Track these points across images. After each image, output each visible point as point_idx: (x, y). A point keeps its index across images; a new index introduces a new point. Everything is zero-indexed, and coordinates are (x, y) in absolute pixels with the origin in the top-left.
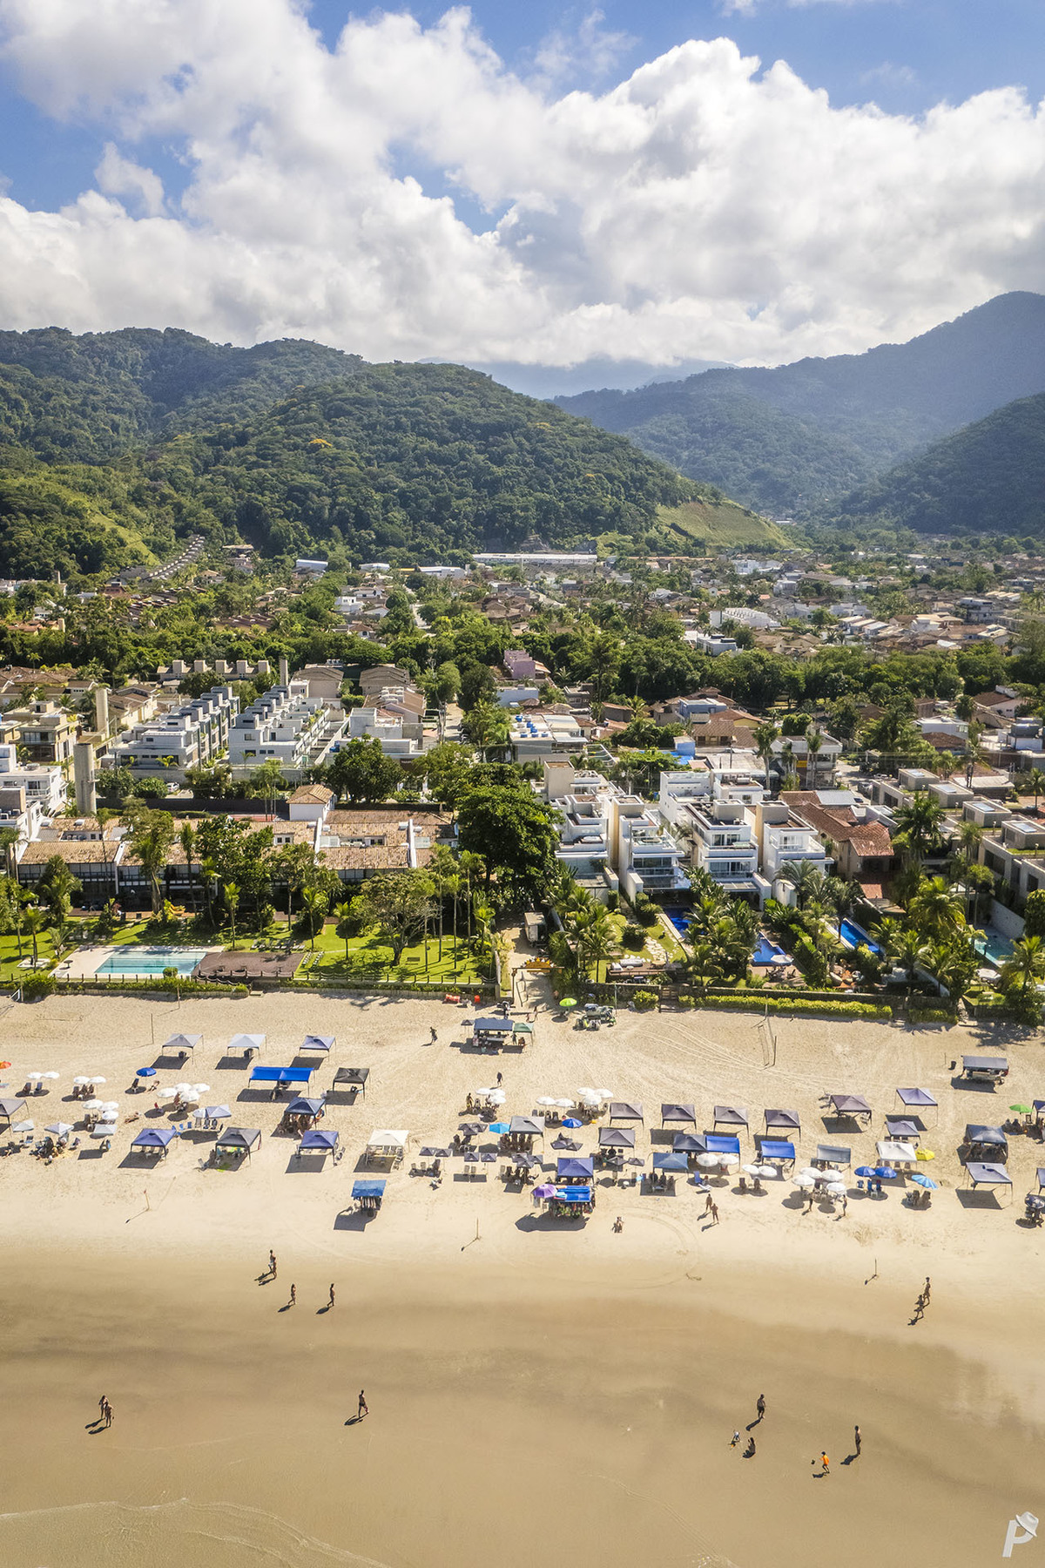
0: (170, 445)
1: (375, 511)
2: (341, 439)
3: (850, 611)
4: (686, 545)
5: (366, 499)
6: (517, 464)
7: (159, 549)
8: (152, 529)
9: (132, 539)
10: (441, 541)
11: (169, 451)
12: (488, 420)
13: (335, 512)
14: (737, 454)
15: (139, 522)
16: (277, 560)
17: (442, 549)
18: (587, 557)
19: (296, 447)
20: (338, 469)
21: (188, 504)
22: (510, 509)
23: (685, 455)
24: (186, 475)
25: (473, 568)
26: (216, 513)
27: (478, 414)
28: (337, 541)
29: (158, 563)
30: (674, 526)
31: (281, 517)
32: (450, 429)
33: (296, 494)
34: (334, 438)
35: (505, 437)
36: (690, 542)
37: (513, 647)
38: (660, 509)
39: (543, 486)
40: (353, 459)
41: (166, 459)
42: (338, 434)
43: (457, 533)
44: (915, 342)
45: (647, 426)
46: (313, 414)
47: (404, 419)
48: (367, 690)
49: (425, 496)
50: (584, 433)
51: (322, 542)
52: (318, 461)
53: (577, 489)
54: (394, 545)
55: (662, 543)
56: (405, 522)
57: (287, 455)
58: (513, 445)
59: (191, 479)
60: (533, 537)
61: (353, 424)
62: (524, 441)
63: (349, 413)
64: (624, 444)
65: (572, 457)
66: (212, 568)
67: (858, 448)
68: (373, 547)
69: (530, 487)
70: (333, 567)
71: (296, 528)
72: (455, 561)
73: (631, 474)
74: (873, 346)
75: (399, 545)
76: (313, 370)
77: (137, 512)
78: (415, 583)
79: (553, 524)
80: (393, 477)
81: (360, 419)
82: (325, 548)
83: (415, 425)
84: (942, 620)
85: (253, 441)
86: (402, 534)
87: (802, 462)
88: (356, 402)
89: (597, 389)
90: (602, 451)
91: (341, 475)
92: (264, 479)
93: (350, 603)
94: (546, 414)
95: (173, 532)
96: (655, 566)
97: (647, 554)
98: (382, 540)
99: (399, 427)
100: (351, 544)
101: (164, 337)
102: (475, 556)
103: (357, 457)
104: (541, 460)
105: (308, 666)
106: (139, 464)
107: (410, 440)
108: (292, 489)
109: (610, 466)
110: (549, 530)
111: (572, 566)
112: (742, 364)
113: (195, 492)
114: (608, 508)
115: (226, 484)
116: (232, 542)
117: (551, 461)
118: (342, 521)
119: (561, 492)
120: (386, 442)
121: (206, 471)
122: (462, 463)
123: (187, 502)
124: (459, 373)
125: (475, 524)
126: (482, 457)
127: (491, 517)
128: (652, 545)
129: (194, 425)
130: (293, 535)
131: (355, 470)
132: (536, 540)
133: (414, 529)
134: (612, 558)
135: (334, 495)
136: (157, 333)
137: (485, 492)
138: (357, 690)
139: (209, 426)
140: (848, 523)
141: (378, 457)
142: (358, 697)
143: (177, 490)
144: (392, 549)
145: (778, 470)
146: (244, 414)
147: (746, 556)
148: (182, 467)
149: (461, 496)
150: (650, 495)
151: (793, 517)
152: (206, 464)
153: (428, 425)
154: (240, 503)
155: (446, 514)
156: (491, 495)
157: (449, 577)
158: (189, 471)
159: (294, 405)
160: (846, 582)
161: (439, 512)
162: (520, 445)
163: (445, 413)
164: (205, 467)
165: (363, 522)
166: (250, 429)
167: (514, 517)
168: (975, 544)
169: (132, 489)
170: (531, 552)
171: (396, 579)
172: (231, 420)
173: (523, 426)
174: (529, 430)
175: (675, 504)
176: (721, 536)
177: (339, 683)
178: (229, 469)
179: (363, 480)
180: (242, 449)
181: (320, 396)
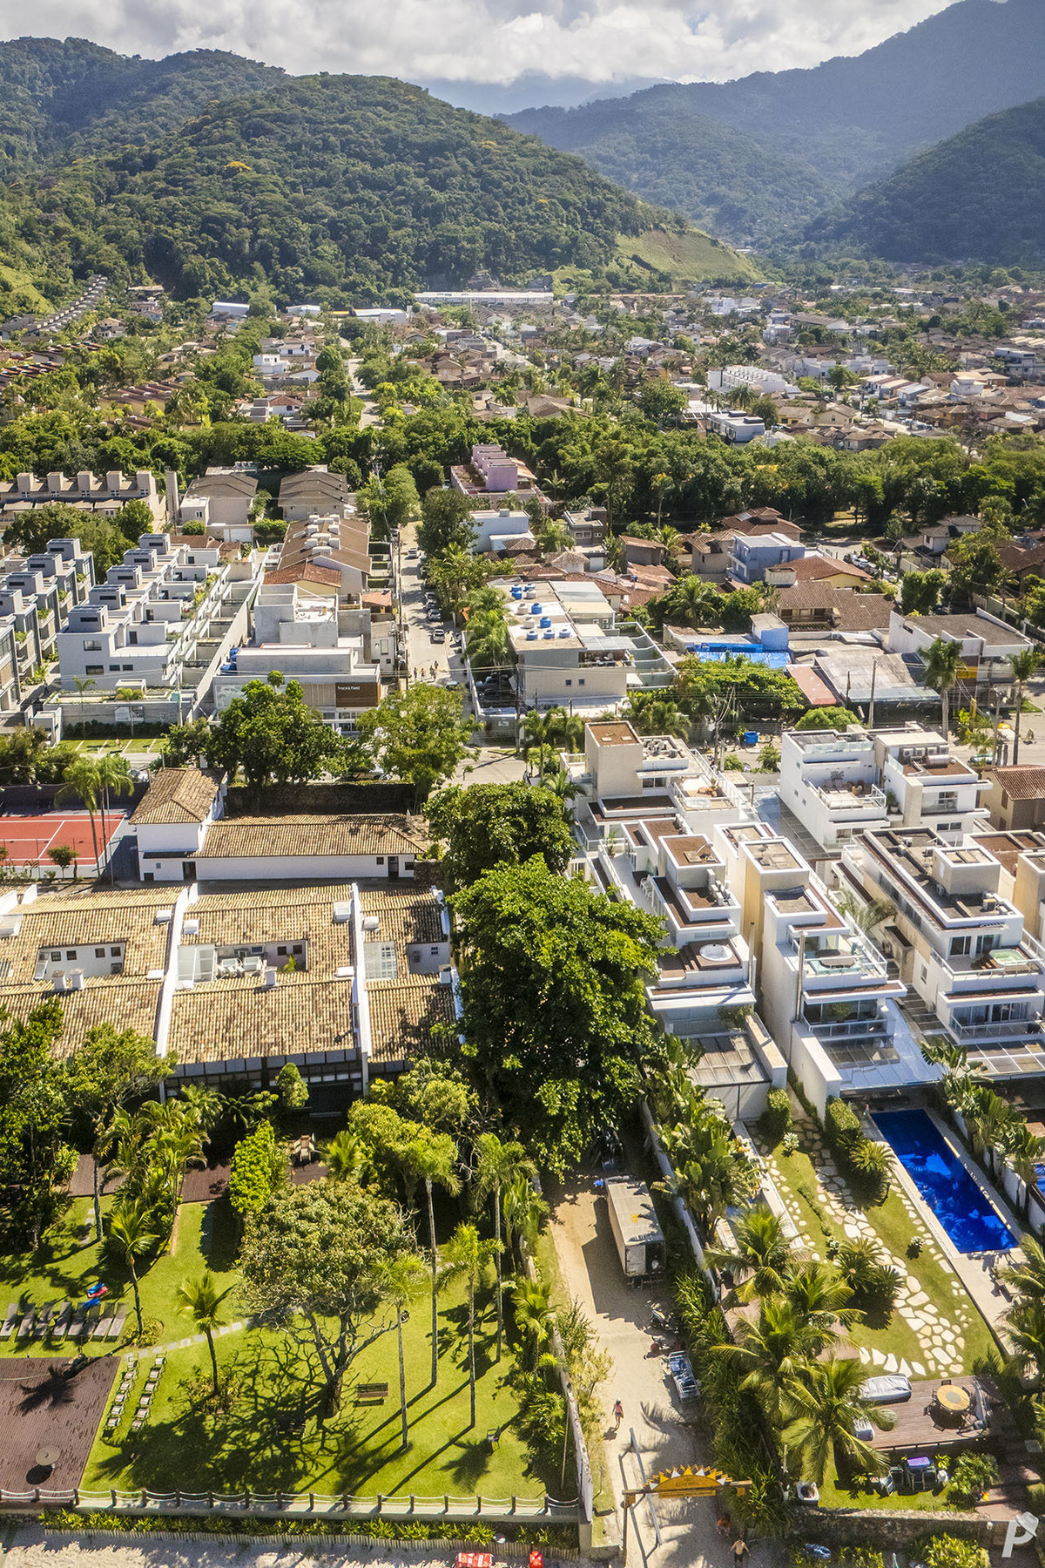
0: (68, 170)
1: (302, 244)
2: (262, 162)
3: (870, 366)
4: (651, 280)
5: (292, 230)
6: (462, 188)
7: (52, 293)
8: (45, 268)
9: (20, 282)
10: (378, 278)
11: (67, 176)
12: (426, 138)
13: (257, 246)
14: (690, 175)
15: (30, 262)
16: (188, 305)
17: (379, 290)
18: (542, 295)
19: (210, 171)
20: (259, 197)
21: (87, 239)
22: (454, 240)
23: (634, 177)
24: (85, 205)
25: (416, 310)
26: (120, 249)
27: (414, 132)
28: (260, 279)
29: (51, 310)
30: (635, 259)
31: (195, 253)
32: (385, 149)
33: (212, 225)
34: (254, 160)
35: (447, 158)
36: (655, 277)
37: (483, 440)
38: (620, 239)
39: (491, 213)
40: (276, 184)
41: (62, 188)
42: (258, 156)
43: (396, 268)
44: (868, 54)
45: (594, 146)
46: (229, 132)
47: (332, 138)
48: (290, 512)
49: (359, 227)
50: (535, 153)
51: (242, 281)
52: (236, 187)
53: (529, 217)
54: (324, 283)
55: (624, 278)
56: (336, 257)
57: (200, 181)
58: (455, 167)
59: (92, 209)
60: (482, 272)
61: (275, 144)
62: (468, 163)
63: (268, 132)
64: (578, 165)
65: (522, 180)
66: (114, 315)
67: (814, 169)
68: (301, 286)
69: (477, 215)
70: (255, 312)
71: (212, 264)
72: (395, 302)
73: (588, 200)
74: (826, 60)
75: (331, 283)
76: (231, 85)
77: (27, 248)
78: (351, 332)
79: (503, 257)
80: (321, 205)
81: (282, 138)
82: (246, 288)
83: (344, 145)
84: (985, 378)
85: (161, 164)
86: (333, 271)
87: (759, 185)
88: (277, 118)
89: (538, 107)
90: (555, 173)
91: (262, 203)
92: (175, 209)
93: (272, 363)
94: (491, 132)
95: (70, 272)
96: (621, 305)
97: (608, 291)
98: (311, 278)
99: (327, 146)
100: (276, 282)
101: (65, 48)
102: (417, 295)
103: (280, 182)
104: (487, 184)
105: (211, 471)
106: (32, 193)
107: (340, 161)
108: (208, 219)
109: (564, 190)
110: (499, 264)
111: (526, 306)
112: (686, 80)
113: (96, 225)
114: (564, 239)
115: (131, 215)
116: (139, 282)
117: (499, 185)
118: (264, 256)
119: (511, 220)
120: (312, 165)
121: (109, 201)
122: (399, 188)
123: (87, 237)
124: (392, 85)
125: (416, 258)
126: (421, 181)
127: (435, 248)
128: (613, 279)
129: (99, 147)
130: (209, 273)
131: (278, 197)
132: (485, 276)
133: (347, 265)
134: (571, 296)
135: (254, 226)
136: (56, 43)
137: (426, 221)
138: (276, 512)
139: (115, 148)
140: (813, 251)
141: (304, 182)
142: (278, 522)
143: (74, 223)
144: (322, 289)
145: (733, 194)
146: (153, 134)
147: (718, 292)
148: (81, 196)
149: (399, 225)
150: (609, 223)
151: (753, 244)
152: (110, 192)
153: (360, 144)
154: (147, 237)
155: (383, 247)
156: (433, 225)
157: (389, 325)
158: (90, 200)
159: (207, 122)
160: (844, 325)
161: (374, 244)
162: (464, 167)
163: (379, 130)
164: (106, 195)
165: (289, 258)
166: (159, 151)
167: (459, 250)
168: (958, 274)
169: (21, 223)
170: (480, 290)
171: (330, 327)
172: (139, 142)
173: (467, 145)
174: (473, 150)
175: (636, 233)
176: (688, 269)
177: (251, 500)
178: (134, 197)
179: (287, 208)
180: (149, 174)
181: (237, 112)
